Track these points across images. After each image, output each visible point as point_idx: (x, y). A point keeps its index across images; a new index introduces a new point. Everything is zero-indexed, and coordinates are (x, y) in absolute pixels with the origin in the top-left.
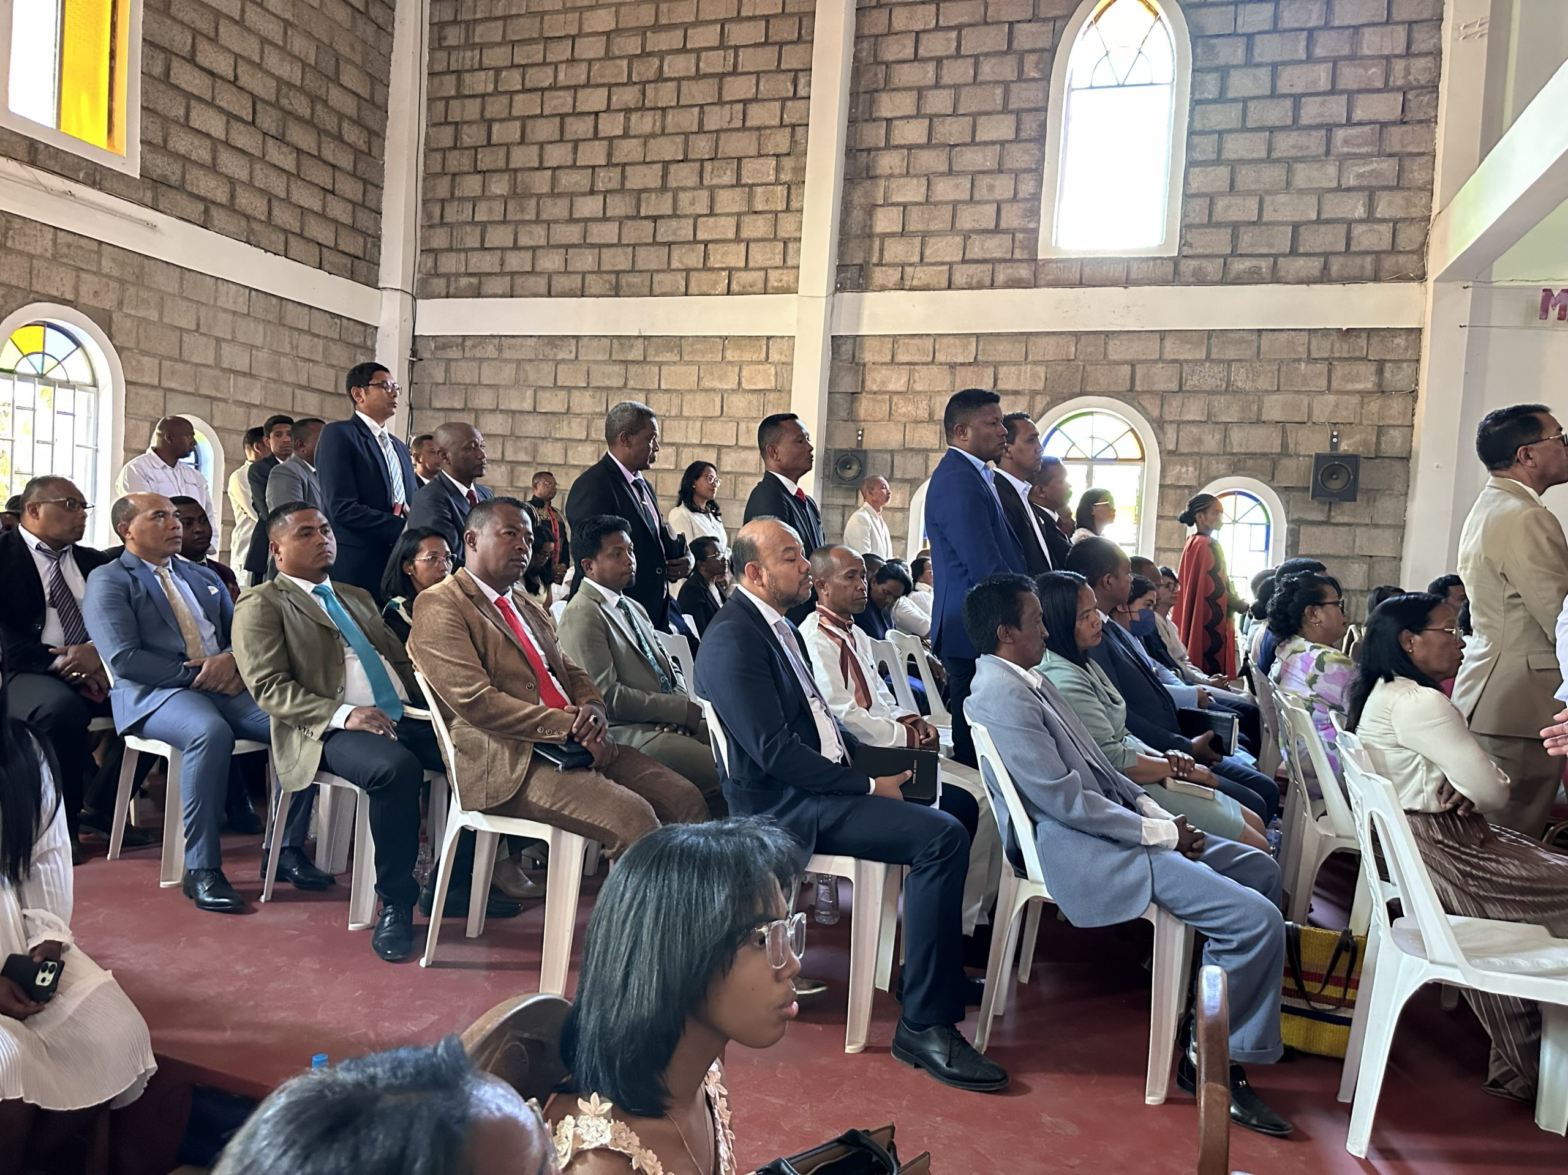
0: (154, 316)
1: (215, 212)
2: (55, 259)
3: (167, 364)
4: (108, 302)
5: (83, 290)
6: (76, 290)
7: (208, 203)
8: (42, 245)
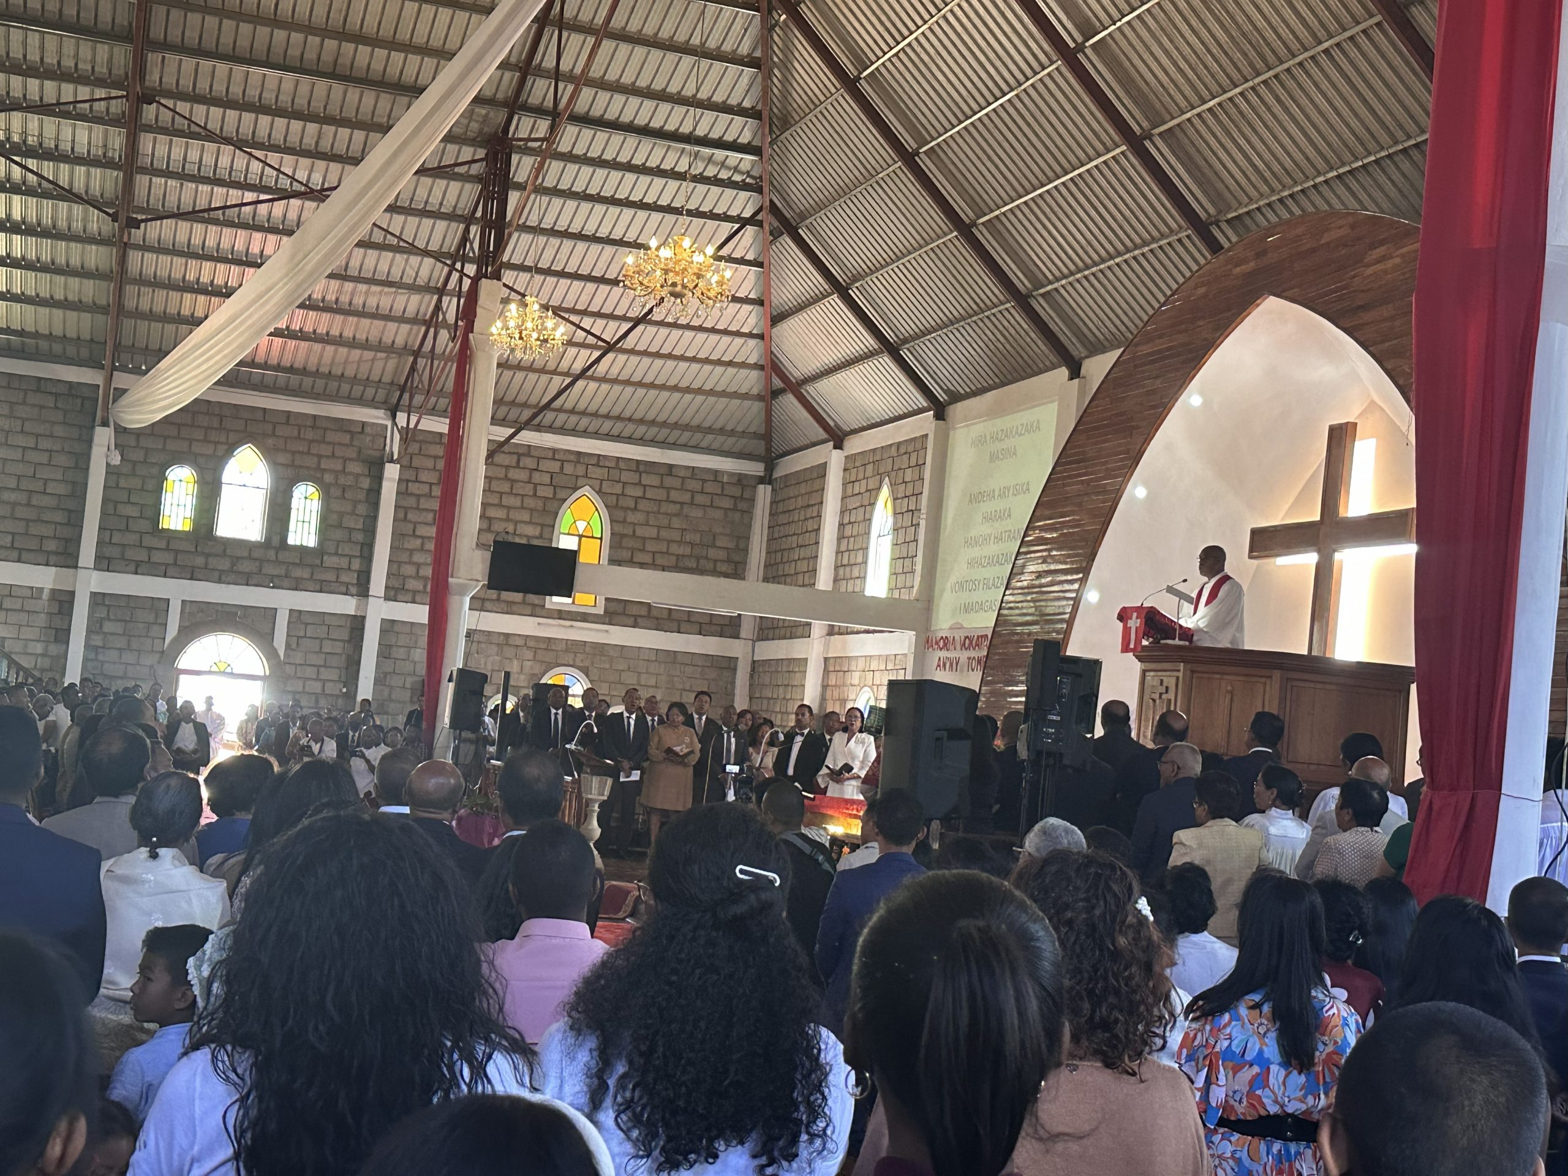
0: (607, 666)
1: (639, 620)
2: (567, 651)
3: (613, 686)
4: (587, 663)
5: (577, 660)
6: (574, 660)
7: (636, 617)
8: (562, 646)
